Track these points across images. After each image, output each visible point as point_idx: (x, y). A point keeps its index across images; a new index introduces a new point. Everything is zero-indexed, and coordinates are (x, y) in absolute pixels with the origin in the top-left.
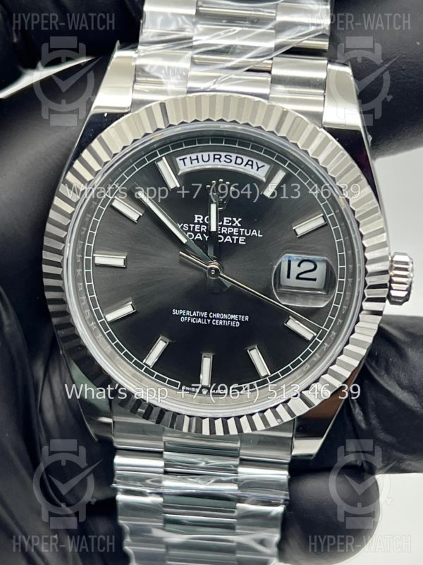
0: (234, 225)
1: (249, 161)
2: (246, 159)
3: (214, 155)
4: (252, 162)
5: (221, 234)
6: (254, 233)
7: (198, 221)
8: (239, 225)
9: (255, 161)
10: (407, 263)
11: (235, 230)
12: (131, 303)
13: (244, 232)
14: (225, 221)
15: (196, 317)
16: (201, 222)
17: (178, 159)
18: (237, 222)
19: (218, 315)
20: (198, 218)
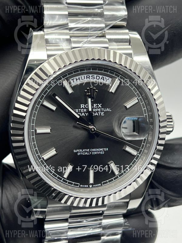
0: (99, 107)
1: (102, 77)
2: (101, 76)
3: (87, 76)
4: (104, 77)
6: (108, 110)
8: (101, 107)
9: (105, 77)
11: (99, 109)
12: (55, 149)
13: (103, 110)
14: (94, 106)
15: (85, 152)
16: (84, 107)
18: (100, 106)
19: (94, 150)
20: (82, 106)
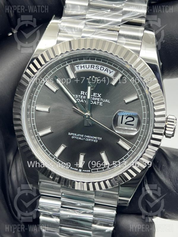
1: (106, 69)
3: (91, 65)
5: (92, 100)
7: (82, 94)
10: (174, 119)
11: (98, 99)
12: (50, 128)
13: (102, 100)
14: (94, 95)
15: (78, 137)
16: (84, 94)
17: (75, 66)
18: (99, 96)
19: (88, 137)
